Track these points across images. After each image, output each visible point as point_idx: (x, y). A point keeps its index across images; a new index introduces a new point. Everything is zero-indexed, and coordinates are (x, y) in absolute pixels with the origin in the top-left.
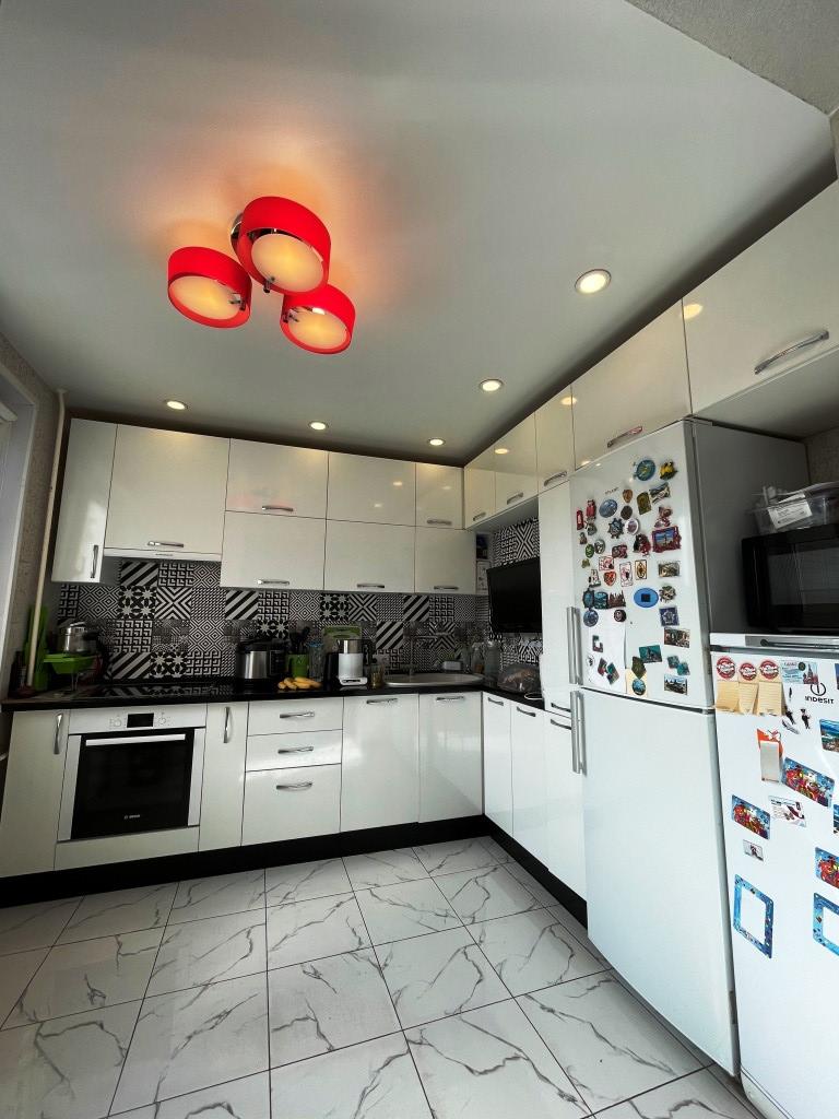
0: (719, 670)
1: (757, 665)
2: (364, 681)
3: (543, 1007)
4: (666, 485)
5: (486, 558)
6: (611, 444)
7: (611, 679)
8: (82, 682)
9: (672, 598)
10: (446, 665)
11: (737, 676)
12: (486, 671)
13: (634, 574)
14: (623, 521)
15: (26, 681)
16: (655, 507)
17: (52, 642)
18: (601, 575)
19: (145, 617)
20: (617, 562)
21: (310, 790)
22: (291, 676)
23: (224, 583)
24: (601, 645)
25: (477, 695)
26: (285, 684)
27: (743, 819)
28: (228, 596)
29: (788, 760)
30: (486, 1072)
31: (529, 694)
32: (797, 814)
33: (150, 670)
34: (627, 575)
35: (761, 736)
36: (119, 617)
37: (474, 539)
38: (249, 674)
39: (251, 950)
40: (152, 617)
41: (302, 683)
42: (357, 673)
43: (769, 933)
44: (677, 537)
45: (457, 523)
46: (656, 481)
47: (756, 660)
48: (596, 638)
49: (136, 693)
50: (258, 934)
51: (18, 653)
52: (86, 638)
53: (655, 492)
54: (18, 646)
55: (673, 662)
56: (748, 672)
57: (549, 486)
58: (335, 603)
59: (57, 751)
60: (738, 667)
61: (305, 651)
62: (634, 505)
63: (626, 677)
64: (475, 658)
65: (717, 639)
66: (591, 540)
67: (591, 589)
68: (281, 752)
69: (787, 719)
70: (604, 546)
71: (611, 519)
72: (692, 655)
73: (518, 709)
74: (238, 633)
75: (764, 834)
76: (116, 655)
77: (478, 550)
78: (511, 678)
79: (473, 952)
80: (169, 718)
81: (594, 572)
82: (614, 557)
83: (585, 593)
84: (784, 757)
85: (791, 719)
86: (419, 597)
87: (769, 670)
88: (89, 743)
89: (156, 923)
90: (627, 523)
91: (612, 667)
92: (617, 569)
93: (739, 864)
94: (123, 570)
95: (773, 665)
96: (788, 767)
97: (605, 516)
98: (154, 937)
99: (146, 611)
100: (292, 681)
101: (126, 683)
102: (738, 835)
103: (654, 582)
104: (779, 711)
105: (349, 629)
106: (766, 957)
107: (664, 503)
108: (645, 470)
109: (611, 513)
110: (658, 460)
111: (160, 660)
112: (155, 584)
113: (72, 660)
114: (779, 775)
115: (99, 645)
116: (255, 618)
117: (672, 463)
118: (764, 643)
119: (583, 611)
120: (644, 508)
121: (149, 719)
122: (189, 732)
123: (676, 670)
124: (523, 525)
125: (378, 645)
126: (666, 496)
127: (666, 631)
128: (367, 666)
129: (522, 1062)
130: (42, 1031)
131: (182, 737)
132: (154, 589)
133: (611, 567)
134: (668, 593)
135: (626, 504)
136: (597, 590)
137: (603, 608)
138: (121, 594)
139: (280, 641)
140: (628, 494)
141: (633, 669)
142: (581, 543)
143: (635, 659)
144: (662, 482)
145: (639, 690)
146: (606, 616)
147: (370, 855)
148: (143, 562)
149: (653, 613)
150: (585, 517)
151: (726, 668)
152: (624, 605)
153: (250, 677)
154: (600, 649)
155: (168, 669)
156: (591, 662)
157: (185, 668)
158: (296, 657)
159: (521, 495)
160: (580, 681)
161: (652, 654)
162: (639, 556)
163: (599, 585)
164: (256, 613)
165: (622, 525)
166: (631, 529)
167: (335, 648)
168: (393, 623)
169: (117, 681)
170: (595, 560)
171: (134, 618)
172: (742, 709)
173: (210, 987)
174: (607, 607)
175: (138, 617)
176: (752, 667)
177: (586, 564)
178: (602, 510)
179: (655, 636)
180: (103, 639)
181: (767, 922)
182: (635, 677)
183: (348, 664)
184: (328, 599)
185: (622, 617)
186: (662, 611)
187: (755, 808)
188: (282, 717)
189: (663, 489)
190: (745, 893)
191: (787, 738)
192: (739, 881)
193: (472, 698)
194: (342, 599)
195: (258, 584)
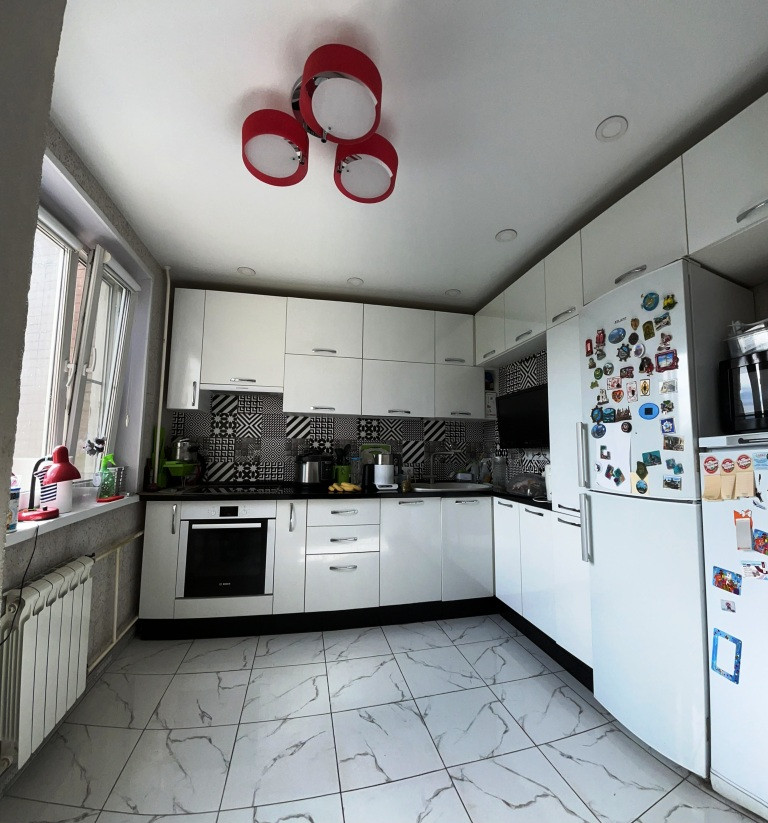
0: (706, 467)
1: (735, 459)
2: (395, 487)
3: (563, 755)
4: (668, 314)
5: (492, 389)
6: (618, 281)
7: (617, 481)
8: (187, 483)
9: (670, 410)
10: (460, 476)
11: (719, 470)
12: (494, 480)
13: (639, 392)
14: (631, 346)
15: (153, 480)
16: (658, 334)
17: (168, 453)
18: (609, 394)
19: (230, 436)
20: (625, 381)
21: (355, 572)
22: (336, 481)
23: (286, 409)
24: (608, 453)
25: (489, 499)
26: (335, 487)
27: (721, 583)
28: (288, 420)
29: (756, 531)
30: (520, 806)
31: (536, 496)
32: (762, 571)
33: (234, 475)
34: (633, 392)
35: (737, 515)
36: (212, 436)
37: (483, 376)
38: (306, 479)
39: (317, 694)
40: (234, 436)
41: (347, 487)
42: (389, 481)
43: (737, 667)
44: (676, 359)
45: (469, 361)
46: (659, 311)
47: (734, 455)
48: (603, 448)
49: (224, 491)
50: (321, 683)
51: (148, 460)
52: (191, 450)
53: (658, 321)
54: (148, 455)
55: (671, 464)
56: (728, 466)
57: (555, 323)
58: (369, 425)
59: (173, 532)
60: (720, 463)
61: (348, 463)
62: (640, 332)
63: (631, 479)
64: (484, 470)
65: (704, 442)
66: (600, 364)
67: (599, 406)
68: (333, 540)
69: (757, 499)
70: (612, 368)
71: (619, 345)
72: (685, 457)
73: (526, 510)
74: (296, 449)
75: (737, 592)
76: (210, 464)
77: (486, 383)
78: (519, 485)
79: (497, 707)
80: (250, 510)
81: (602, 391)
82: (622, 377)
83: (593, 410)
84: (754, 528)
85: (760, 498)
86: (436, 422)
87: (744, 462)
88: (195, 526)
89: (245, 666)
90: (634, 348)
91: (619, 472)
92: (624, 388)
93: (718, 619)
94: (214, 399)
95: (747, 457)
96: (756, 536)
97: (614, 342)
98: (243, 677)
99: (230, 431)
100: (339, 485)
101: (218, 484)
102: (717, 595)
103: (656, 398)
104: (752, 493)
105: (383, 447)
106: (734, 684)
107: (665, 330)
108: (650, 302)
109: (619, 339)
110: (661, 293)
111: (241, 468)
112: (235, 412)
113: (181, 466)
114: (749, 544)
115: (200, 457)
116: (309, 437)
117: (673, 296)
118: (741, 441)
119: (592, 425)
120: (649, 334)
121: (234, 511)
122: (264, 521)
123: (672, 471)
124: (527, 360)
125: (404, 459)
126: (668, 323)
127: (666, 438)
128: (397, 476)
129: (549, 799)
130: (172, 736)
131: (259, 525)
132: (235, 415)
133: (619, 386)
134: (668, 406)
135: (633, 331)
136: (604, 407)
137: (611, 421)
138: (213, 419)
139: (329, 455)
140: (635, 323)
141: (638, 472)
142: (590, 367)
143: (639, 463)
144: (665, 311)
145: (642, 489)
146: (613, 429)
147: (404, 626)
148: (227, 394)
149: (654, 424)
150: (594, 344)
151: (711, 465)
152: (630, 418)
153: (307, 481)
154: (608, 457)
155: (247, 475)
156: (599, 468)
157: (258, 475)
158: (340, 467)
159: (529, 333)
160: (587, 485)
161: (653, 458)
162: (644, 375)
163: (607, 402)
164: (309, 433)
165: (630, 350)
166: (637, 353)
167: (370, 462)
168: (416, 443)
169: (212, 483)
170: (604, 381)
171: (222, 437)
172: (723, 496)
173: (289, 722)
174: (614, 421)
175: (224, 436)
176: (731, 462)
177: (594, 385)
178: (611, 337)
179: (656, 444)
180: (201, 452)
181: (736, 658)
182: (639, 479)
183: (382, 474)
184: (363, 423)
185: (628, 429)
186: (663, 422)
187: (730, 572)
188: (333, 513)
189: (665, 318)
190: (721, 640)
191: (756, 513)
192: (717, 632)
193: (485, 501)
194: (375, 423)
195: (311, 410)
